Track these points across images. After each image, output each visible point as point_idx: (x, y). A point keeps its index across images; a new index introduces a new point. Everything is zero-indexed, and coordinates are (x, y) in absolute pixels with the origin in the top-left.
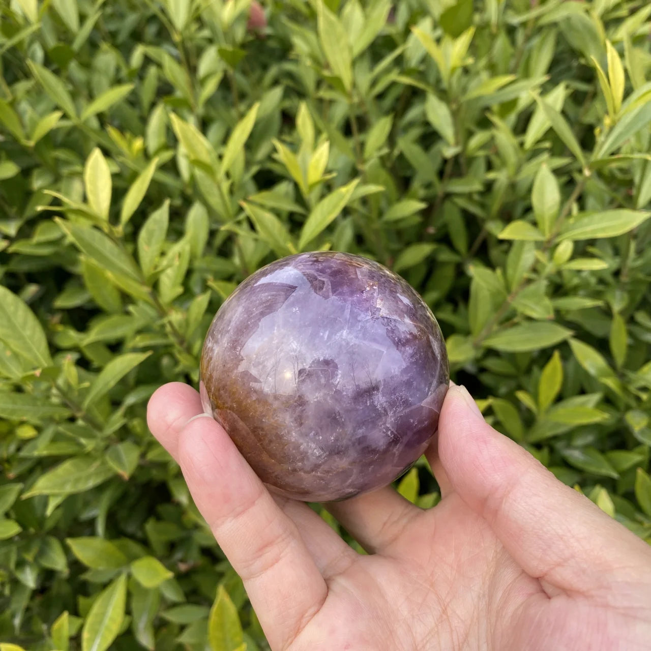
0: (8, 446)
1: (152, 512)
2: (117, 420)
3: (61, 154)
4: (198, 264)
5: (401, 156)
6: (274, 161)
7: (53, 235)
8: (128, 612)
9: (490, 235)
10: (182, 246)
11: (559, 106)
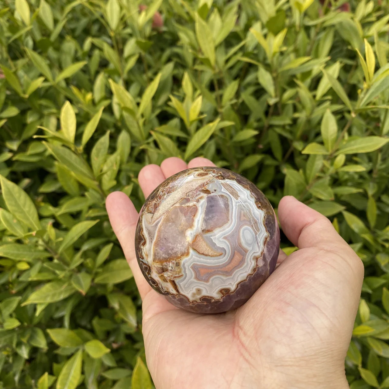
0: (12, 274)
1: (96, 313)
2: (78, 260)
3: (44, 102)
4: (124, 167)
5: (243, 103)
6: (168, 106)
7: (40, 150)
8: (83, 373)
9: (295, 149)
10: (115, 157)
11: (336, 75)
